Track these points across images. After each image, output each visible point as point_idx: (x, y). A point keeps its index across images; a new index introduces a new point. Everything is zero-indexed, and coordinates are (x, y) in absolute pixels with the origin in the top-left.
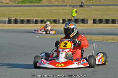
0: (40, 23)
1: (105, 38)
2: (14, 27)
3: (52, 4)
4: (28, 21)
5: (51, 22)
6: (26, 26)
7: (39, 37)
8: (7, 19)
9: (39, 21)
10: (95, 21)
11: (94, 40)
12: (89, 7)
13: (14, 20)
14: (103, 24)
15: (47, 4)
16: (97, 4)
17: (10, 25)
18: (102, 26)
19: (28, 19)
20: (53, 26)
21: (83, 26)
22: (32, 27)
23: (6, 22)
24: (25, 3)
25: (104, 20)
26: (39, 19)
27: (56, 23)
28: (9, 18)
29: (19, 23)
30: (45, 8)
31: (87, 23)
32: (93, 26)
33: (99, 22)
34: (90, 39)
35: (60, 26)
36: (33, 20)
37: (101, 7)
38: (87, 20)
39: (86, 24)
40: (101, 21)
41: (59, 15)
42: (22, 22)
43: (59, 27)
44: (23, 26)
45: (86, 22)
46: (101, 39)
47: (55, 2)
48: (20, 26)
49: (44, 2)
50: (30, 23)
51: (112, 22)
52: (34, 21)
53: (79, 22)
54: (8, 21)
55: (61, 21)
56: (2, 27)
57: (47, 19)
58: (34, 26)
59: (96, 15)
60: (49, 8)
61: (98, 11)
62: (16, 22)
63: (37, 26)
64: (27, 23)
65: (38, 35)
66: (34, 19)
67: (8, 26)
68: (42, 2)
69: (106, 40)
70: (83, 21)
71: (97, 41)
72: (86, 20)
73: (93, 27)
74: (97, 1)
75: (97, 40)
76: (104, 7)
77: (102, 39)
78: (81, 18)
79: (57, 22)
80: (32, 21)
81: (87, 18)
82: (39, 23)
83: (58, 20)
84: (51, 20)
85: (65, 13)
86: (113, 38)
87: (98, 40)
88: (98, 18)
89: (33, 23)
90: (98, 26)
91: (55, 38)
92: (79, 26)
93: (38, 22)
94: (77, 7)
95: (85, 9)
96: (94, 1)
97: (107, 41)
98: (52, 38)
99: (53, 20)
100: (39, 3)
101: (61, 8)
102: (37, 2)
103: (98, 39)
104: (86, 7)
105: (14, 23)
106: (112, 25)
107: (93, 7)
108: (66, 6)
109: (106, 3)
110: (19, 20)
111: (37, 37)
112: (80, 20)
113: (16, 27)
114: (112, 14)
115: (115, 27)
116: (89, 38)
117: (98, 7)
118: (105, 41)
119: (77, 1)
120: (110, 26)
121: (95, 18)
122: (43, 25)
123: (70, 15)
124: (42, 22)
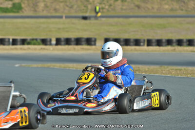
3: (38, 14)
4: (2, 42)
7: (19, 66)
9: (19, 40)
12: (97, 19)
15: (31, 14)
19: (1, 37)
20: (42, 49)
22: (8, 50)
26: (18, 38)
27: (46, 44)
30: (27, 20)
31: (95, 45)
35: (51, 49)
36: (9, 39)
37: (116, 20)
38: (95, 40)
39: (93, 47)
41: (50, 31)
45: (93, 43)
47: (43, 10)
49: (25, 10)
50: (4, 45)
51: (135, 43)
52: (11, 40)
53: (83, 43)
55: (54, 42)
57: (31, 38)
58: (12, 49)
60: (33, 20)
61: (112, 25)
63: (16, 49)
66: (11, 38)
68: (23, 10)
70: (89, 42)
72: (93, 39)
74: (110, 9)
79: (47, 42)
80: (7, 40)
81: (96, 37)
82: (19, 43)
83: (48, 40)
85: (59, 29)
86: (139, 68)
89: (9, 44)
91: (44, 68)
92: (83, 49)
93: (17, 42)
95: (90, 23)
96: (105, 10)
98: (41, 68)
99: (40, 39)
100: (18, 12)
101: (53, 20)
102: (14, 10)
106: (135, 49)
107: (103, 19)
108: (61, 17)
109: (124, 13)
111: (17, 65)
112: (83, 40)
114: (134, 31)
115: (139, 52)
117: (111, 20)
119: (78, 9)
120: (131, 50)
121: (106, 37)
122: (26, 47)
123: (67, 31)
124: (24, 42)
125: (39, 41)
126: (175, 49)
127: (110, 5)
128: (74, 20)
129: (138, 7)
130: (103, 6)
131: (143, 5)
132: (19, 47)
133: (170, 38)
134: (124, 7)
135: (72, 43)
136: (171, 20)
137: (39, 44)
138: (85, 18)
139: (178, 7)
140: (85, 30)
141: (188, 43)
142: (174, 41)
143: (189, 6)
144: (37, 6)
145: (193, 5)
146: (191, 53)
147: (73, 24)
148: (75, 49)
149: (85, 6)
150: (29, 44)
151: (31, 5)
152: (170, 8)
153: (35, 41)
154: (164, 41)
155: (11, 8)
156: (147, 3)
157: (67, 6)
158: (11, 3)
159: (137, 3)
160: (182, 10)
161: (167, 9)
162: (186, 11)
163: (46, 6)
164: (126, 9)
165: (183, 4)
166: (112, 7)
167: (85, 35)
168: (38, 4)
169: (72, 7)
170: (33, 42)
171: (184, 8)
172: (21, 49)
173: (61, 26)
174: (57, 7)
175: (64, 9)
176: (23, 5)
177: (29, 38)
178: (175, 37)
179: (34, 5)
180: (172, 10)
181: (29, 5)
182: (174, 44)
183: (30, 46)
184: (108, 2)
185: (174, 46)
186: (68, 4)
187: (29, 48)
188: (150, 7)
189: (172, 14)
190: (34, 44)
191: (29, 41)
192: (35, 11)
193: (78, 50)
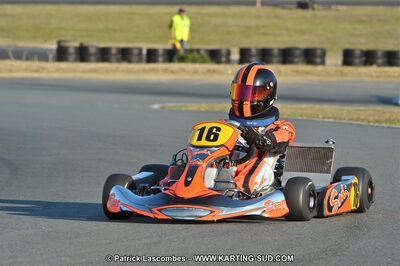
0: (164, 61)
1: (387, 116)
2: (75, 71)
4: (125, 55)
5: (202, 57)
6: (117, 69)
7: (163, 108)
8: (53, 46)
9: (161, 52)
10: (348, 58)
11: (350, 119)
12: (330, 7)
13: (76, 48)
14: (379, 65)
17: (63, 65)
18: (374, 75)
19: (123, 45)
20: (209, 71)
21: (308, 73)
22: (138, 72)
23: (51, 56)
25: (380, 54)
26: (160, 47)
27: (218, 62)
28: (59, 42)
29: (93, 58)
31: (323, 63)
32: (342, 73)
33: (364, 59)
34: (335, 118)
35: (229, 71)
36: (140, 50)
38: (324, 53)
39: (320, 68)
40: (369, 58)
41: (229, 33)
42: (104, 55)
43: (228, 74)
44: (107, 71)
45: (318, 60)
46: (371, 118)
48: (95, 71)
50: (129, 61)
52: (144, 52)
53: (297, 60)
54: (54, 53)
55: (235, 56)
56: (37, 71)
58: (146, 71)
59: (353, 35)
61: (360, 21)
62: (83, 54)
63: (155, 71)
64: (119, 61)
65: (159, 103)
66: (145, 47)
67: (57, 70)
69: (389, 121)
70: (310, 56)
71: (358, 126)
72: (319, 52)
75: (358, 120)
77: (376, 118)
78: (303, 46)
79: (220, 56)
80: (136, 52)
81: (325, 46)
82: (160, 59)
83: (224, 52)
84: (203, 52)
85: (248, 28)
87: (363, 120)
88: (360, 45)
89: (140, 61)
90: (359, 74)
92: (297, 72)
93: (158, 56)
94: (290, 9)
95: (315, 16)
97: (394, 126)
98: (206, 112)
99: (207, 51)
101: (234, 9)
103: (362, 117)
104: (320, 7)
105: (75, 61)
107: (342, 8)
108: (254, 4)
110: (92, 50)
111: (156, 106)
112: (297, 53)
113: (84, 71)
116: (330, 115)
118: (387, 125)
121: (348, 46)
122: (175, 66)
123: (265, 34)
124: (171, 56)
132: (160, 66)
135: (275, 60)
137: (204, 61)
138: (303, 5)
140: (303, 32)
147: (278, 17)
150: (182, 59)
153: (195, 54)
167: (302, 42)
170: (190, 56)
172: (166, 71)
173: (253, 23)
183: (183, 65)
187: (183, 70)
190: (194, 61)
191: (181, 53)
193: (286, 75)
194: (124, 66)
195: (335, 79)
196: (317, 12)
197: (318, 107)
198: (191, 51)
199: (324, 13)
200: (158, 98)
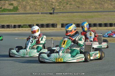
0: (18, 28)
3: (26, 12)
4: (8, 26)
6: (6, 30)
9: (17, 26)
10: (63, 26)
12: (57, 14)
15: (23, 12)
16: (64, 11)
19: (8, 24)
20: (29, 30)
22: (12, 30)
24: (5, 12)
26: (17, 24)
30: (21, 15)
31: (56, 27)
32: (61, 29)
36: (12, 25)
37: (67, 14)
38: (57, 25)
39: (56, 28)
41: (33, 21)
42: (3, 27)
44: (4, 30)
45: (55, 26)
47: (29, 10)
48: (1, 31)
49: (20, 10)
50: (9, 28)
52: (13, 26)
53: (50, 26)
57: (23, 24)
58: (13, 30)
59: (63, 20)
60: (24, 15)
61: (65, 17)
63: (16, 30)
64: (7, 28)
65: (17, 38)
66: (13, 24)
68: (19, 10)
70: (53, 25)
73: (61, 31)
74: (64, 9)
76: (70, 14)
80: (11, 26)
81: (57, 23)
82: (17, 27)
83: (32, 25)
85: (38, 19)
88: (65, 22)
89: (12, 28)
92: (50, 29)
94: (48, 14)
95: (54, 16)
96: (61, 9)
99: (28, 25)
100: (16, 11)
101: (34, 15)
102: (14, 10)
107: (61, 14)
108: (39, 13)
109: (71, 11)
111: (16, 39)
114: (77, 20)
117: (64, 14)
121: (62, 23)
122: (21, 29)
123: (42, 21)
124: (19, 26)
125: (27, 26)
126: (98, 28)
127: (64, 7)
128: (45, 15)
129: (78, 7)
130: (60, 7)
131: (81, 6)
132: (17, 29)
133: (95, 23)
134: (71, 8)
135: (45, 27)
136: (96, 13)
137: (27, 28)
138: (51, 13)
139: (99, 7)
140: (51, 20)
141: (104, 25)
142: (97, 24)
143: (105, 6)
144: (26, 8)
145: (107, 6)
146: (106, 30)
147: (45, 16)
148: (46, 29)
149: (51, 8)
150: (22, 27)
151: (23, 7)
152: (95, 7)
153: (25, 26)
154: (92, 24)
155: (12, 9)
156: (83, 5)
157: (42, 7)
158: (12, 6)
159: (78, 5)
160: (101, 8)
161: (93, 8)
162: (103, 9)
163: (31, 8)
164: (72, 9)
165: (101, 5)
166: (65, 8)
167: (51, 22)
168: (27, 7)
169: (44, 8)
170: (24, 26)
171: (102, 7)
172: (18, 30)
173: (39, 18)
174: (37, 8)
175: (40, 9)
176: (19, 8)
177: (22, 24)
178: (98, 22)
179: (24, 7)
180: (96, 8)
181: (22, 7)
182: (98, 26)
183: (22, 29)
184: (63, 5)
185: (97, 27)
186: (42, 6)
187: (22, 30)
188: (84, 7)
189: (96, 10)
190: (25, 27)
191: (22, 26)
192: (25, 10)
193: (48, 30)
194: (8, 29)
195: (59, 31)
196: (54, 15)
197: (56, 37)
198: (24, 25)
199: (56, 15)
200: (17, 37)
